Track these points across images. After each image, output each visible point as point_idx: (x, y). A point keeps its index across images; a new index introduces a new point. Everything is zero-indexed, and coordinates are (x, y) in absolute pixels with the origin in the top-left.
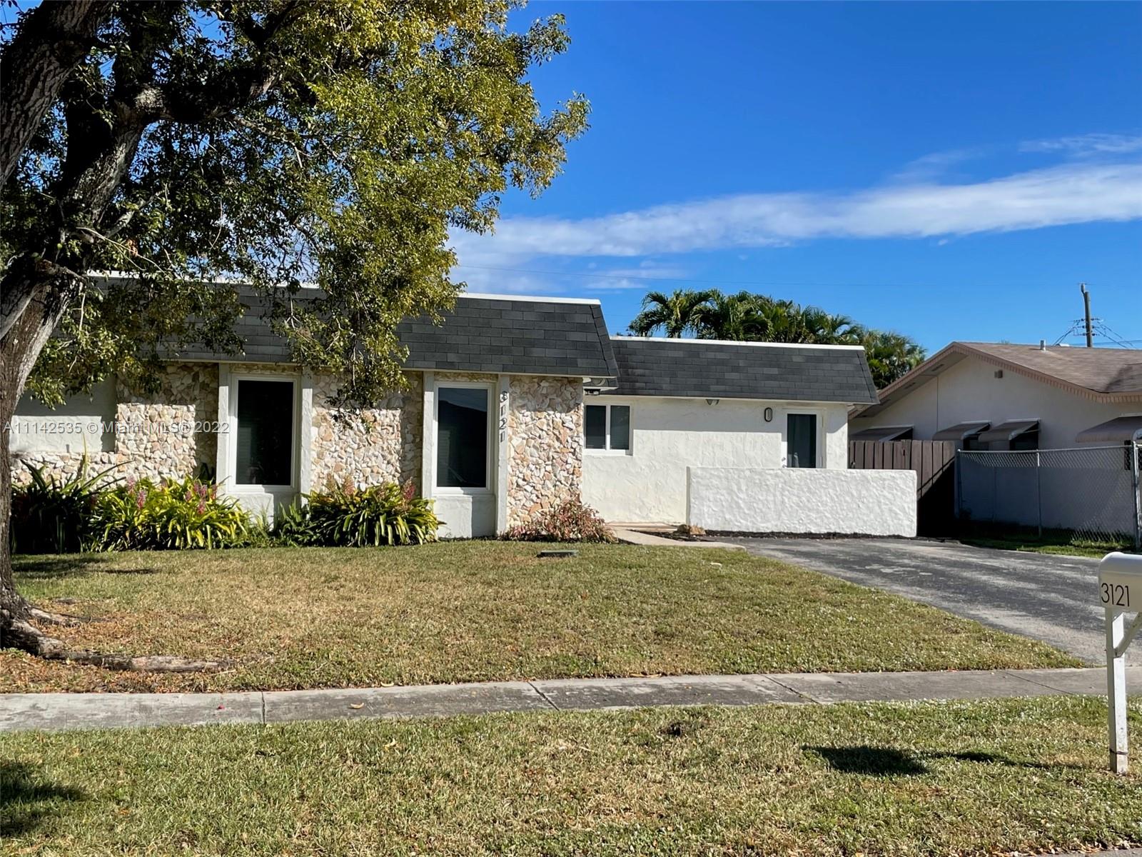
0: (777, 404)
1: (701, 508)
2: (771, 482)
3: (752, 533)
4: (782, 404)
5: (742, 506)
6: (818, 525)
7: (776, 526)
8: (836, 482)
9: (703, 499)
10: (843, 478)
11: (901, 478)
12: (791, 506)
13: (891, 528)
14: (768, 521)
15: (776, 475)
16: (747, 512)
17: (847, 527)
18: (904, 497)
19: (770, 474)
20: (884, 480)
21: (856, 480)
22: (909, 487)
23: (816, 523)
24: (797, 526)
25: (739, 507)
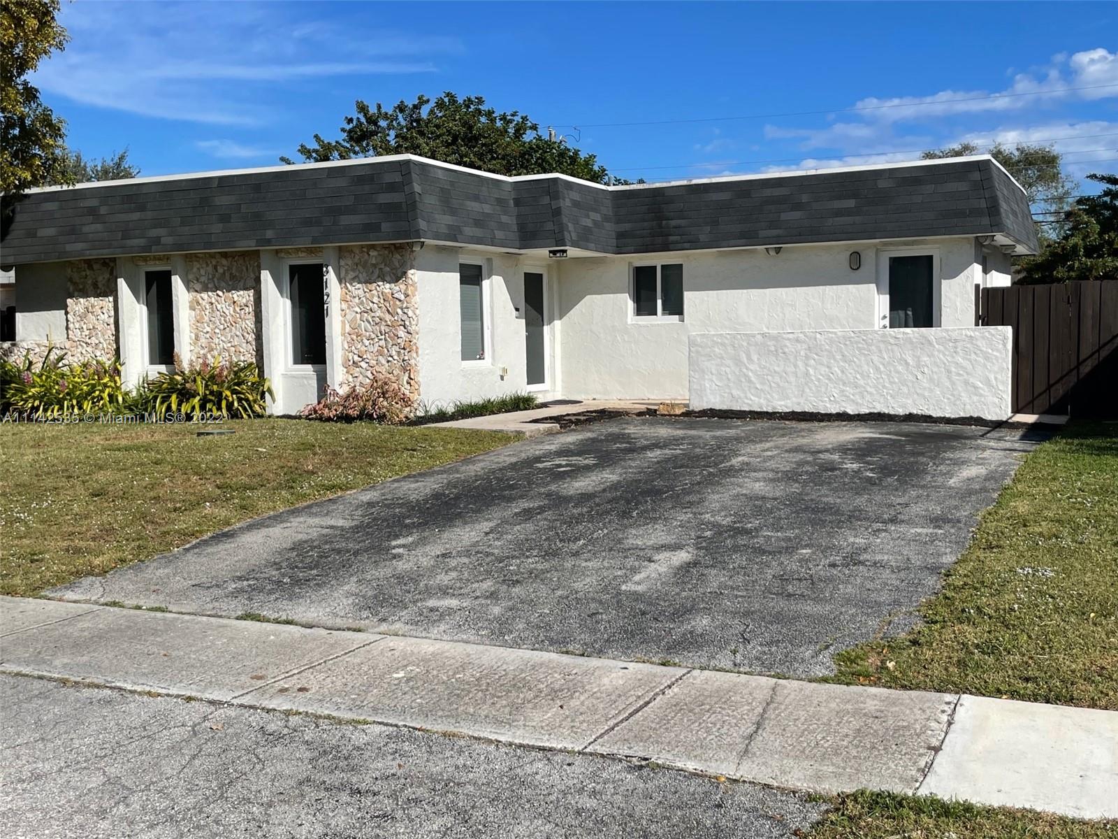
0: (869, 247)
1: (703, 382)
2: (790, 348)
3: (767, 413)
4: (875, 245)
5: (753, 379)
6: (857, 403)
7: (799, 404)
8: (882, 346)
9: (703, 371)
10: (892, 341)
11: (983, 338)
12: (819, 380)
13: (968, 407)
14: (788, 398)
15: (797, 340)
16: (758, 386)
17: (900, 406)
18: (989, 365)
19: (789, 339)
20: (956, 341)
21: (912, 343)
22: (998, 351)
23: (853, 401)
24: (828, 405)
25: (750, 381)
